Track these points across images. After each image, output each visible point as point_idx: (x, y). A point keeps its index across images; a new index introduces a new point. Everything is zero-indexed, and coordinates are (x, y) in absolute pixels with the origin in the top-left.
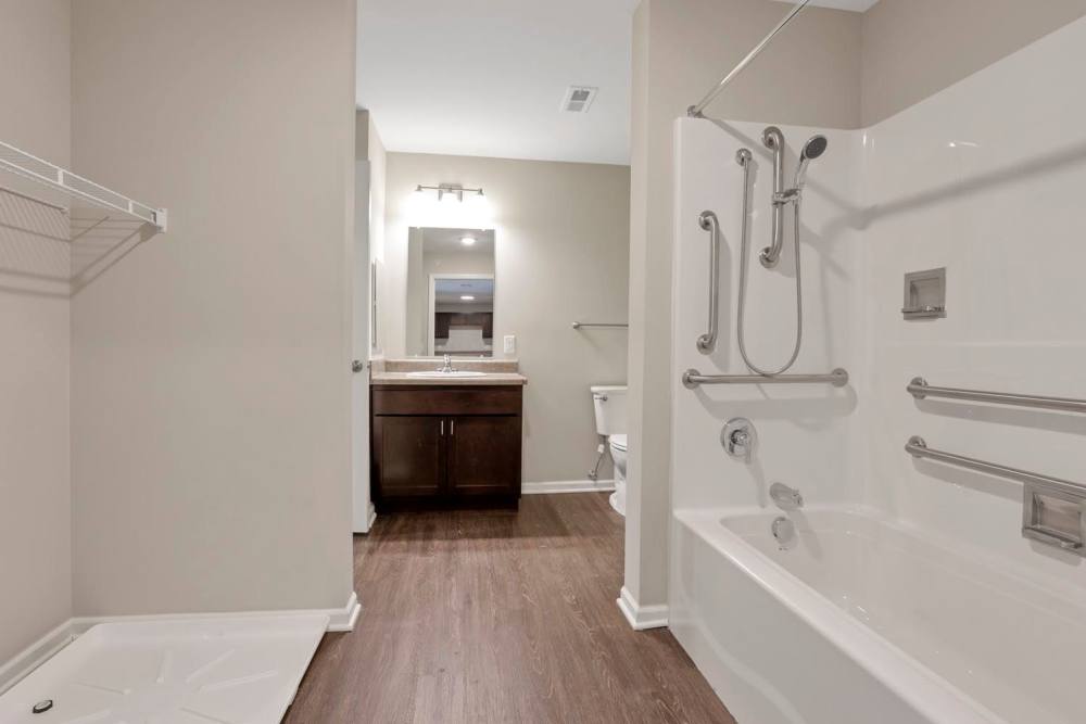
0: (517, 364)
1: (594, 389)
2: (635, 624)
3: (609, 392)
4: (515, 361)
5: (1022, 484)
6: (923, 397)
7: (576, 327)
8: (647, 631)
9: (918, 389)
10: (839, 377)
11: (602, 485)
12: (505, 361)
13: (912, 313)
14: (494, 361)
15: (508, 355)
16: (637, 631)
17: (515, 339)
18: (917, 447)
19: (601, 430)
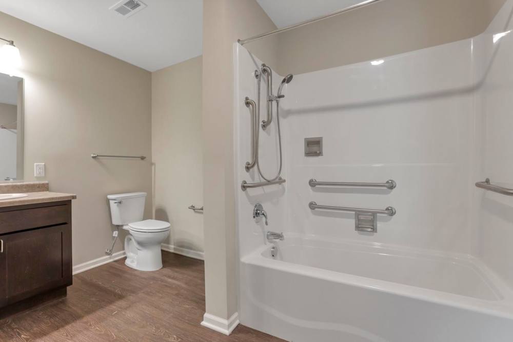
0: (48, 184)
1: (110, 197)
2: (227, 332)
3: (122, 197)
4: (47, 182)
5: (354, 213)
6: (315, 186)
7: (93, 157)
8: (233, 332)
9: (312, 184)
10: (281, 181)
11: (117, 256)
12: (37, 182)
13: (308, 154)
14: (25, 183)
15: (38, 178)
16: (230, 335)
17: (45, 165)
18: (313, 206)
19: (116, 222)
